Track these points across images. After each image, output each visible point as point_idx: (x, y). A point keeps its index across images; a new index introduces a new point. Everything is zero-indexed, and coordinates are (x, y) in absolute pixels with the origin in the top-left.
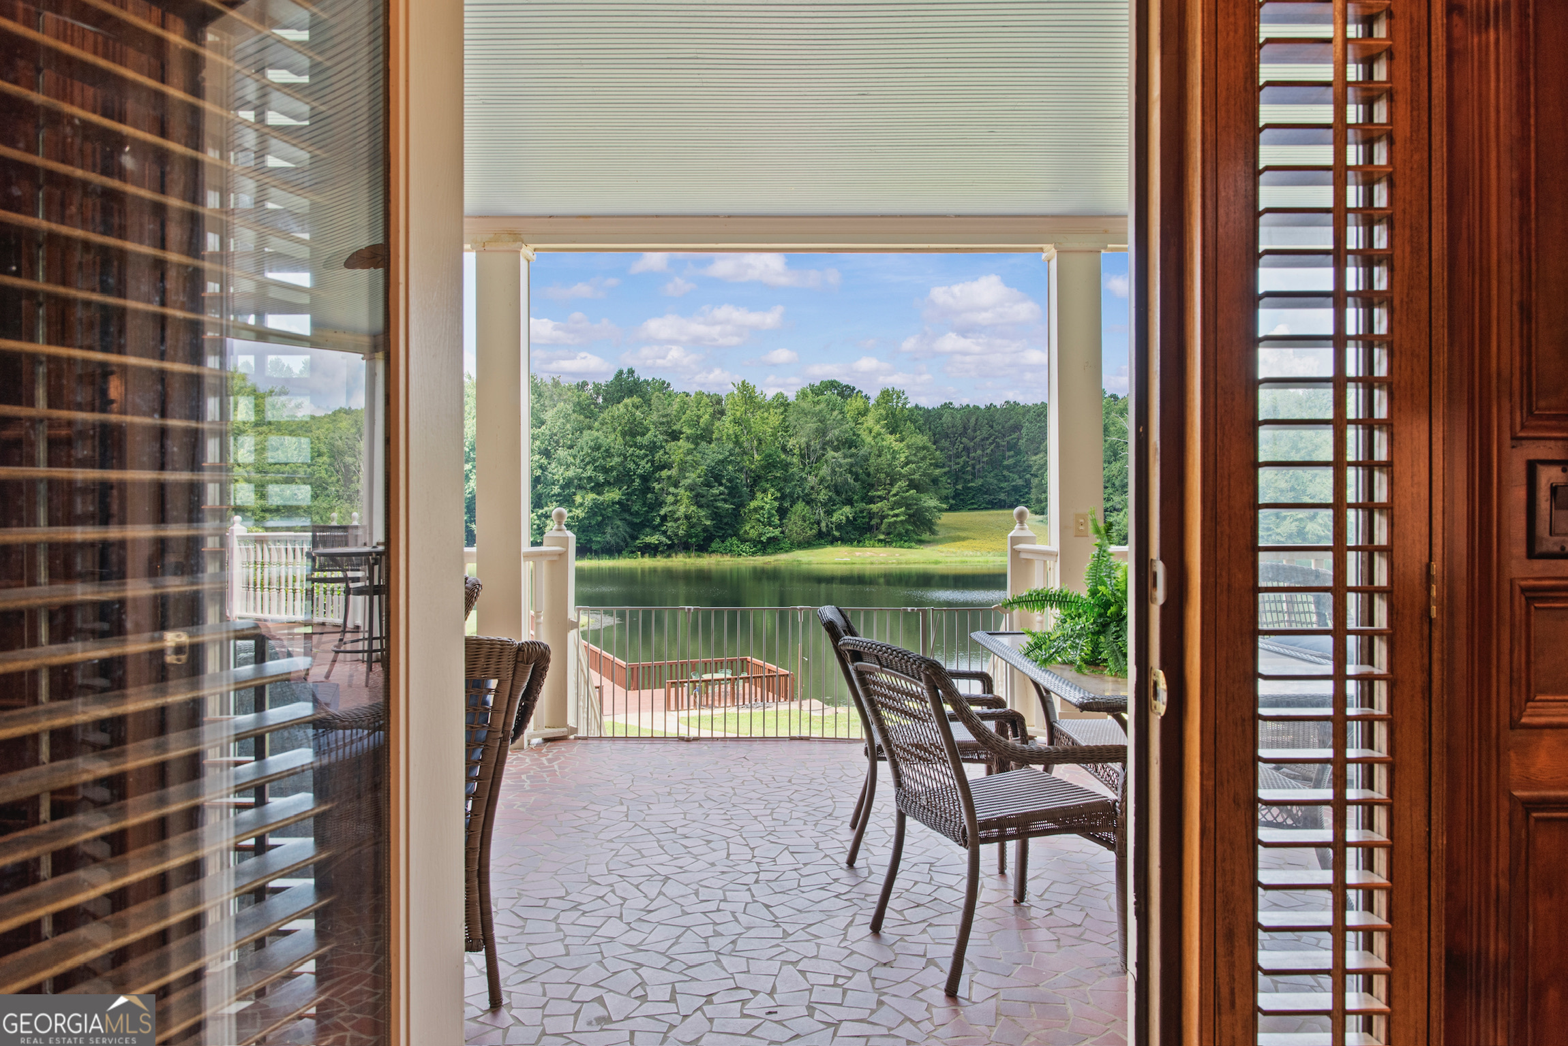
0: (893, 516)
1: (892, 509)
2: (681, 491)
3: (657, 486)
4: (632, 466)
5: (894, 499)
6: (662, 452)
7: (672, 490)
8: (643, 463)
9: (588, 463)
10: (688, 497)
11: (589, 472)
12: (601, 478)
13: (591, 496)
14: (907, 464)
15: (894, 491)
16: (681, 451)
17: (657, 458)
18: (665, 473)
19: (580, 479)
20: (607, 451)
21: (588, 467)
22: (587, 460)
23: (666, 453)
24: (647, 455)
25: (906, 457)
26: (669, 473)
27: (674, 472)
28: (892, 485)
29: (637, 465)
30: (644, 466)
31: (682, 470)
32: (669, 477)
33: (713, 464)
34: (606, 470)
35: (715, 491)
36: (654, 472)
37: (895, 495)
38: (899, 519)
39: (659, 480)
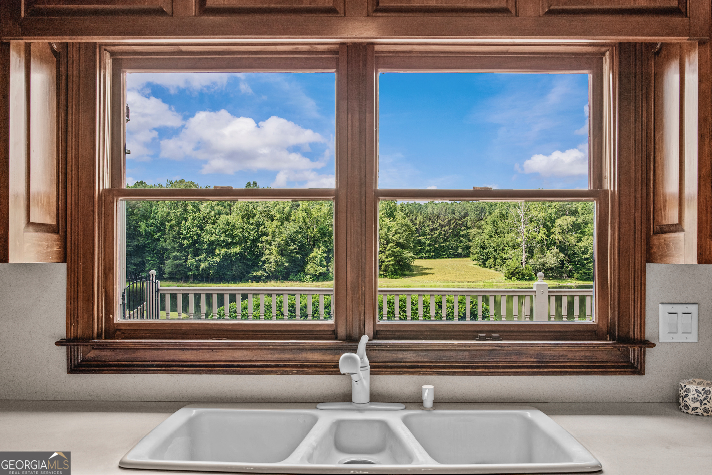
0: (387, 262)
1: (387, 258)
2: (273, 247)
3: (260, 245)
4: (247, 234)
5: (388, 252)
6: (263, 227)
7: (268, 247)
8: (252, 233)
9: (223, 233)
10: (276, 251)
11: (223, 237)
12: (229, 241)
13: (224, 250)
14: (396, 233)
15: (388, 248)
16: (273, 226)
17: (260, 230)
18: (264, 238)
19: (218, 241)
20: (233, 226)
21: (222, 235)
22: (222, 231)
23: (265, 227)
24: (255, 229)
25: (396, 230)
26: (267, 238)
27: (269, 238)
28: (387, 244)
29: (249, 233)
30: (253, 234)
31: (274, 236)
32: (267, 241)
33: (291, 234)
34: (233, 237)
35: (291, 248)
36: (259, 237)
37: (389, 250)
38: (390, 263)
39: (262, 242)
